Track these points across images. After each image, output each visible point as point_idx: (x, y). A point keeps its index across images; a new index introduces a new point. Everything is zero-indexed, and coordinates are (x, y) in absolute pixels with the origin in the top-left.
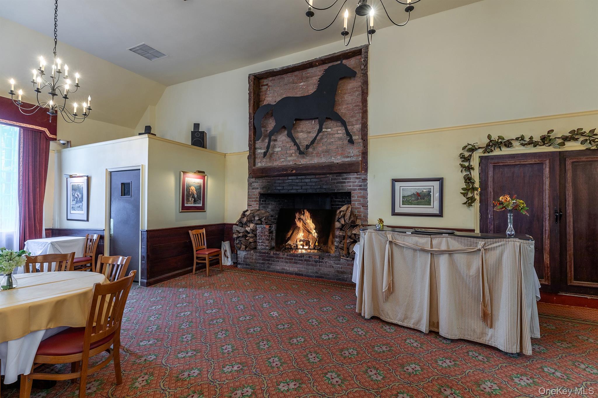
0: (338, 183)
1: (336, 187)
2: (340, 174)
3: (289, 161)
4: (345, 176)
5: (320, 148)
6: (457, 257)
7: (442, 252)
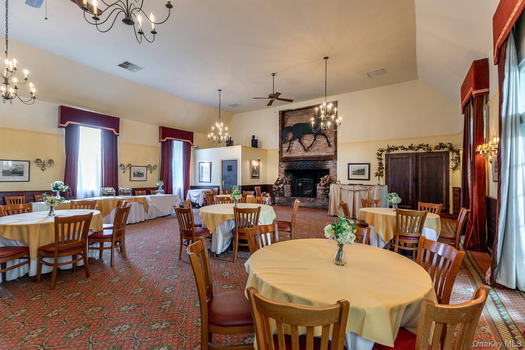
0: (323, 165)
1: (323, 167)
2: (324, 161)
3: (300, 154)
4: (327, 161)
5: (315, 148)
6: (361, 192)
7: (357, 191)
